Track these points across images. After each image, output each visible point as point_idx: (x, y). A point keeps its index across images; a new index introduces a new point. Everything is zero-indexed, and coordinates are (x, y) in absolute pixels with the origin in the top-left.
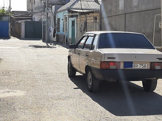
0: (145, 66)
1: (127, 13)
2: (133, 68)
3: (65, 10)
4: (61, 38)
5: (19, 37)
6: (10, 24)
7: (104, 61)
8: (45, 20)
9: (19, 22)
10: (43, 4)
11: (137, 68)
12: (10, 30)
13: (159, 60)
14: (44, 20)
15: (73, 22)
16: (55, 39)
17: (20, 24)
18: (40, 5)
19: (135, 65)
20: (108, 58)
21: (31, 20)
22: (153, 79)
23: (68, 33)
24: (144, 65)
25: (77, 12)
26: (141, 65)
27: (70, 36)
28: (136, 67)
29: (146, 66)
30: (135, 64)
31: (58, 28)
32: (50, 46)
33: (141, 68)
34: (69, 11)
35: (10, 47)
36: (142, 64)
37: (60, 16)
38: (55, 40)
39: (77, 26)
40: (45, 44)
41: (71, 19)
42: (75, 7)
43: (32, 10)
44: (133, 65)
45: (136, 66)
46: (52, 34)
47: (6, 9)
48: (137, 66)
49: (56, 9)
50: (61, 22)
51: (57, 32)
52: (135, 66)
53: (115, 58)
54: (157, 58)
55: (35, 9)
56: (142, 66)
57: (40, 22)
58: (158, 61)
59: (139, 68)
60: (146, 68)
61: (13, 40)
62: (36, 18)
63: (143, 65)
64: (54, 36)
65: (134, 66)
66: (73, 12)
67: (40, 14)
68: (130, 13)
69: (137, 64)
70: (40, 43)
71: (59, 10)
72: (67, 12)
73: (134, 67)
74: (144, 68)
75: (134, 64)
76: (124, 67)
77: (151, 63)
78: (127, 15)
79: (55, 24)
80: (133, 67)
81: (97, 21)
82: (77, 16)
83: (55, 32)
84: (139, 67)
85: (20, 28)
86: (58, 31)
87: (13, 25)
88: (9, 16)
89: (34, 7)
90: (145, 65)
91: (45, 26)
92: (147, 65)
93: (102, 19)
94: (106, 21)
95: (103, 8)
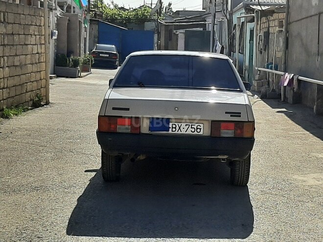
0: (197, 129)
2: (170, 131)
6: (157, 37)
7: (105, 116)
11: (179, 132)
13: (231, 116)
15: (252, 32)
19: (174, 126)
20: (114, 109)
21: (202, 29)
22: (220, 157)
24: (195, 127)
26: (189, 125)
27: (247, 63)
28: (177, 130)
29: (200, 129)
30: (176, 124)
33: (189, 132)
36: (191, 124)
41: (249, 26)
44: (171, 126)
45: (177, 128)
48: (180, 128)
52: (175, 128)
53: (128, 109)
56: (191, 128)
58: (228, 118)
59: (183, 132)
60: (201, 133)
63: (193, 126)
65: (173, 128)
69: (180, 124)
72: (243, 11)
73: (172, 131)
74: (196, 133)
75: (173, 124)
77: (213, 122)
80: (170, 129)
84: (185, 129)
90: (199, 127)
92: (202, 127)
93: (290, 26)
94: (295, 30)
95: (291, 1)
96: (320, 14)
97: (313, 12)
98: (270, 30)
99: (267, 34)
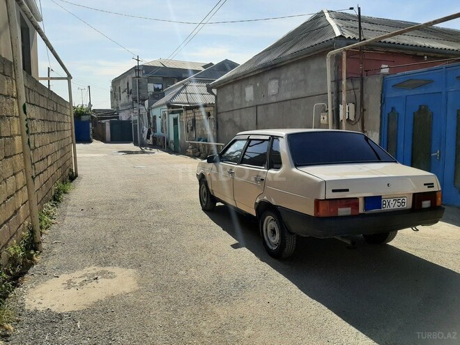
1: (259, 104)
2: (382, 209)
3: (163, 105)
4: (159, 140)
5: (103, 140)
6: (91, 124)
7: (325, 199)
8: (137, 118)
9: (103, 121)
10: (131, 100)
11: (389, 208)
12: (91, 132)
13: (428, 187)
14: (134, 118)
15: (175, 121)
16: (150, 141)
17: (104, 125)
18: (127, 101)
19: (384, 203)
20: (334, 191)
21: (117, 120)
23: (169, 134)
24: (400, 201)
25: (181, 107)
26: (396, 200)
27: (172, 138)
28: (387, 207)
29: (405, 203)
30: (386, 200)
31: (155, 129)
32: (146, 150)
33: (396, 207)
34: (169, 105)
35: (93, 155)
37: (156, 112)
38: (151, 143)
39: (182, 125)
40: (138, 149)
41: (172, 117)
42: (175, 101)
43: (118, 108)
45: (387, 204)
46: (145, 136)
47: (85, 107)
48: (389, 204)
49: (150, 105)
50: (158, 121)
51: (152, 133)
53: (347, 190)
54: (425, 185)
55: (121, 106)
56: (398, 202)
57: (128, 122)
58: (426, 189)
59: (392, 207)
60: (405, 206)
61: (96, 144)
62: (124, 116)
64: (148, 138)
66: (174, 107)
67: (127, 112)
68: (264, 104)
69: (389, 200)
70: (130, 147)
71: (154, 105)
72: (166, 107)
74: (401, 207)
75: (383, 201)
76: (366, 208)
77: (414, 194)
78: (259, 108)
79: (150, 123)
80: (382, 206)
81: (212, 117)
82: (180, 112)
83: (149, 133)
84: (393, 205)
85: (104, 130)
86: (154, 132)
87: (95, 125)
88: (89, 115)
89: (119, 105)
90: (403, 201)
91: (136, 126)
92: (406, 201)
93: (219, 115)
94: (225, 117)
95: (219, 100)
96: (257, 106)
97: (247, 105)
98: (196, 118)
99: (194, 121)
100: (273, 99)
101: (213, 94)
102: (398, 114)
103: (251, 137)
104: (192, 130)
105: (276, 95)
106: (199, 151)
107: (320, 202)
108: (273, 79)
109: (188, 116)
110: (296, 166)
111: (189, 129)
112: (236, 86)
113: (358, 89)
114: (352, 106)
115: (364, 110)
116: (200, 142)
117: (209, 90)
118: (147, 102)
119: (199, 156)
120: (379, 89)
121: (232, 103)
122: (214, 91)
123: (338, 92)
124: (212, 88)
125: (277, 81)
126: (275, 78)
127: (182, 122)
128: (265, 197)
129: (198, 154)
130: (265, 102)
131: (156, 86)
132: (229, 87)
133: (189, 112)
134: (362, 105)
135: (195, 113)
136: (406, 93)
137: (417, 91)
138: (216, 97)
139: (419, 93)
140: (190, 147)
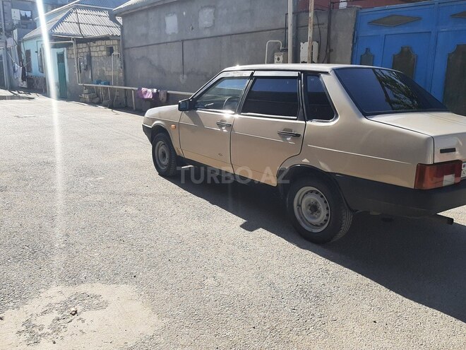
3: (39, 36)
7: (434, 164)
15: (61, 57)
16: (24, 84)
20: (442, 151)
31: (29, 67)
32: (20, 95)
37: (31, 46)
38: (25, 86)
39: (71, 63)
40: (7, 93)
41: (55, 51)
42: (58, 31)
46: (19, 75)
50: (34, 56)
53: (454, 150)
64: (24, 79)
66: (61, 39)
68: (193, 39)
71: (26, 37)
78: (186, 43)
83: (24, 72)
93: (126, 51)
94: (136, 54)
95: (126, 31)
96: (183, 41)
97: (169, 40)
98: (92, 54)
99: (89, 57)
100: (207, 33)
101: (118, 23)
102: (374, 56)
103: (256, 74)
104: (86, 69)
105: (211, 28)
106: (98, 96)
107: (428, 168)
108: (205, 7)
109: (80, 51)
110: (366, 115)
111: (83, 67)
112: (152, 14)
113: (323, 24)
114: (316, 45)
115: (331, 51)
116: (99, 85)
117: (112, 17)
118: (15, 32)
119: (99, 103)
120: (351, 25)
121: (146, 36)
122: (119, 20)
123: (297, 28)
124: (116, 15)
125: (211, 10)
126: (210, 7)
127: (69, 58)
128: (305, 161)
129: (97, 100)
130: (195, 36)
131: (23, 13)
132: (142, 16)
133: (81, 45)
134: (328, 43)
135: (89, 47)
136: (386, 31)
137: (400, 30)
138: (122, 27)
139: (402, 31)
140: (86, 91)
